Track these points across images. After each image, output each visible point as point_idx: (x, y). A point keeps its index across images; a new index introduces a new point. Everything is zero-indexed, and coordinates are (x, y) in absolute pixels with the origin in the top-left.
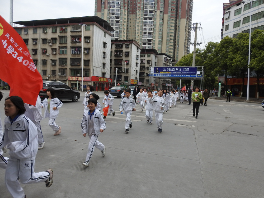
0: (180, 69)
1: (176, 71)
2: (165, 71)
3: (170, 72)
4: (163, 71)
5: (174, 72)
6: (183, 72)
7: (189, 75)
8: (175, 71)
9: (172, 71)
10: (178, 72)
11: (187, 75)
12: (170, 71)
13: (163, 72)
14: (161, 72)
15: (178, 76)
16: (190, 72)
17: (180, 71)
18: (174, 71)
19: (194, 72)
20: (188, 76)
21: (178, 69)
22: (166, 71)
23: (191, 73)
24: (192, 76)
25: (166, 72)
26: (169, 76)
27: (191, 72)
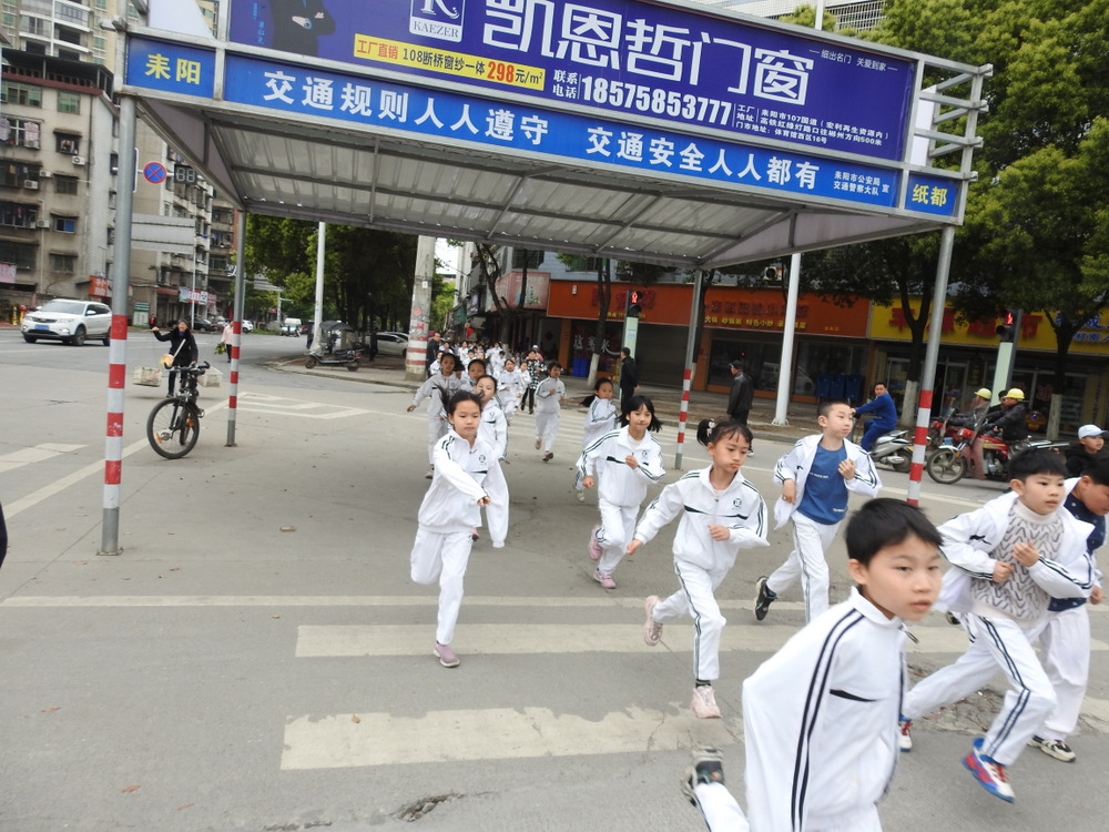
0: (687, 54)
1: (623, 76)
2: (454, 33)
3: (533, 77)
4: (418, 26)
5: (599, 89)
6: (735, 99)
7: (803, 157)
8: (608, 74)
9: (567, 64)
10: (654, 84)
11: (782, 154)
12: (533, 57)
13: (403, 54)
14: (368, 46)
15: (662, 151)
16: (823, 118)
17: (683, 87)
18: (596, 72)
19: (873, 137)
20: (793, 184)
21: (667, 50)
22: (472, 44)
23: (833, 143)
24: (845, 181)
25: (469, 64)
26: (519, 139)
27: (835, 130)
